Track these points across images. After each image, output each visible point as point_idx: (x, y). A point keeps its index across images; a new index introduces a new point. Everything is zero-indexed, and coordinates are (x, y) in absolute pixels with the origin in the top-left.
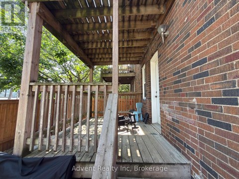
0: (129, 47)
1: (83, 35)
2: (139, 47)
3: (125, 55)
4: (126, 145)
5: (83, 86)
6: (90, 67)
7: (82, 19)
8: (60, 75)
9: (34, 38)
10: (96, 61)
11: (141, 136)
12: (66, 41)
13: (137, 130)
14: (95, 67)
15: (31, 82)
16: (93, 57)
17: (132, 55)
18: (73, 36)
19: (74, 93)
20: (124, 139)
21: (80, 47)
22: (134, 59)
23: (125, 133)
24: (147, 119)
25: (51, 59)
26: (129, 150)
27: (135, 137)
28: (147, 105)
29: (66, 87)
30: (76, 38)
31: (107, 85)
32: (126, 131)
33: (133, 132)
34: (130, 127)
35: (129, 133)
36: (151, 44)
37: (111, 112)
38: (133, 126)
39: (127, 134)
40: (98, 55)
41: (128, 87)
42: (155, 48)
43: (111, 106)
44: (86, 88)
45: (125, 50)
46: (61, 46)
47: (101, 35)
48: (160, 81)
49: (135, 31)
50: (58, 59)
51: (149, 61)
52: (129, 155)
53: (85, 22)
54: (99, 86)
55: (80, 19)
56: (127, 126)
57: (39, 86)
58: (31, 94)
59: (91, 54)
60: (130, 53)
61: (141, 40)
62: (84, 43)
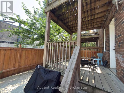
0: (92, 19)
1: (66, 19)
2: (100, 17)
3: (90, 25)
4: (86, 75)
5: (64, 42)
6: (71, 34)
7: (65, 12)
8: (58, 39)
9: (48, 25)
10: (73, 30)
11: (99, 74)
12: (59, 24)
13: (96, 69)
14: (73, 34)
15: (47, 42)
16: (72, 29)
17: (95, 24)
18: (62, 21)
19: (60, 46)
20: (86, 72)
21: (65, 25)
22: (97, 26)
23: (88, 69)
24: (106, 64)
25: (55, 33)
26: (87, 78)
27: (94, 73)
28: (107, 55)
29: (58, 43)
30: (63, 22)
31: (75, 42)
32: (89, 68)
33: (93, 70)
34: (92, 67)
35: (90, 70)
36: (109, 13)
37: (75, 55)
38: (94, 67)
39: (89, 70)
40: (74, 27)
41: (95, 44)
42: (112, 15)
43: (76, 52)
44: (65, 44)
45: (90, 22)
46: (58, 27)
47: (74, 17)
48: (116, 38)
49: (96, 8)
50: (57, 32)
51: (109, 25)
52: (87, 80)
53: (66, 13)
54: (71, 42)
55: (64, 12)
56: (90, 66)
57: (49, 43)
58: (47, 47)
59: (71, 28)
60: (94, 23)
61: (101, 12)
62: (67, 23)
